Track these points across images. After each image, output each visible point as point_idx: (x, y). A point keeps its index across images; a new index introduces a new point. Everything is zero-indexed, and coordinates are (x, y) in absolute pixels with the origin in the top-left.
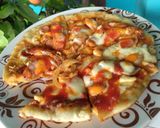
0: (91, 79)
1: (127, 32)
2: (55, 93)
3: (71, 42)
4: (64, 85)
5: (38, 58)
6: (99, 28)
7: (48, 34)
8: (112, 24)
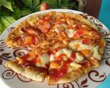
0: (55, 58)
1: (90, 34)
2: (29, 59)
3: (53, 30)
4: (37, 56)
5: (29, 35)
6: (74, 26)
7: (41, 21)
8: (83, 26)
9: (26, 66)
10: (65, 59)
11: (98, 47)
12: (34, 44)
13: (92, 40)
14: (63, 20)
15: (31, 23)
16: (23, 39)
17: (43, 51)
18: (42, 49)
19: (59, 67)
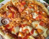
2: (9, 28)
3: (25, 11)
4: (13, 27)
5: (11, 12)
6: (38, 11)
9: (6, 32)
10: (28, 32)
11: (47, 29)
12: (13, 18)
13: (45, 24)
14: (33, 6)
15: (14, 4)
16: (7, 14)
17: (17, 25)
18: (17, 23)
19: (23, 37)
